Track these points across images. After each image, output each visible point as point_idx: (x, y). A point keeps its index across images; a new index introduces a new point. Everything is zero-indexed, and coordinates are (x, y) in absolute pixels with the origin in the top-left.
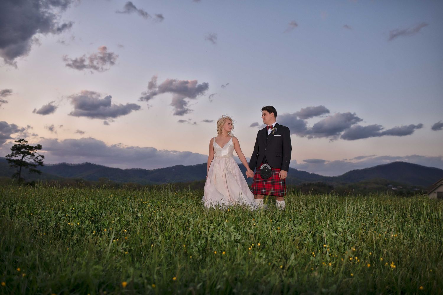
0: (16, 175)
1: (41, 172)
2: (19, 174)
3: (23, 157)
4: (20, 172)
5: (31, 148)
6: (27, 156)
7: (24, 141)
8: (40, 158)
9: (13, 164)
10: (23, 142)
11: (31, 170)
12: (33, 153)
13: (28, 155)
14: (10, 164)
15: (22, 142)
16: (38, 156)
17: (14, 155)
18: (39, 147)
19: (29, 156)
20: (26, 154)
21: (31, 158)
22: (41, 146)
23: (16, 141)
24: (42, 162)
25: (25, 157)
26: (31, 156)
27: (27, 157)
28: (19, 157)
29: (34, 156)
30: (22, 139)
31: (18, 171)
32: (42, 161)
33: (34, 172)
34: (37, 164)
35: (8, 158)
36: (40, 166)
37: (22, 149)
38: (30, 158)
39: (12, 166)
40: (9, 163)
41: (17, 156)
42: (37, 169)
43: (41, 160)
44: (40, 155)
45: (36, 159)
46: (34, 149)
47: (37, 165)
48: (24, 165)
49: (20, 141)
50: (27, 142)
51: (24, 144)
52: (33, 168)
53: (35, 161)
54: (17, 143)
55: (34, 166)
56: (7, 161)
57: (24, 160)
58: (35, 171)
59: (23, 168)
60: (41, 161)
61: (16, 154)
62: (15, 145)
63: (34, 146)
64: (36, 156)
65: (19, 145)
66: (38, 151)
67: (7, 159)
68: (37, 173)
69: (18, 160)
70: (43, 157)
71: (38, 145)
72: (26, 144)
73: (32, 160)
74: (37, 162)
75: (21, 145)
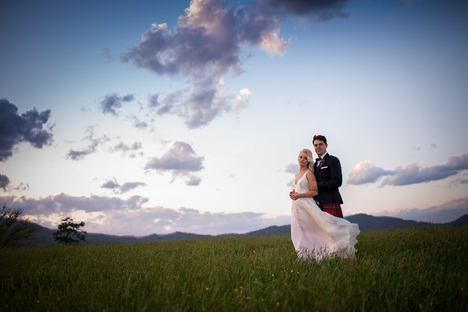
3: (68, 234)
5: (76, 226)
7: (69, 219)
8: (83, 234)
9: (59, 240)
12: (76, 230)
15: (68, 220)
16: (81, 233)
17: (60, 233)
18: (82, 224)
19: (73, 233)
20: (70, 232)
22: (84, 223)
23: (63, 220)
24: (84, 238)
26: (74, 233)
27: (72, 234)
28: (64, 234)
29: (77, 232)
30: (68, 217)
34: (79, 239)
36: (83, 241)
37: (67, 227)
38: (73, 235)
40: (56, 240)
41: (62, 234)
43: (83, 236)
44: (83, 232)
45: (79, 235)
46: (78, 226)
47: (79, 241)
49: (66, 220)
50: (72, 220)
51: (70, 222)
53: (77, 237)
54: (64, 222)
55: (77, 241)
56: (54, 239)
57: (68, 236)
62: (62, 224)
63: (78, 224)
64: (79, 233)
65: (66, 223)
66: (81, 228)
67: (54, 237)
69: (64, 237)
70: (86, 233)
71: (82, 222)
72: (71, 222)
73: (75, 236)
74: (79, 238)
75: (67, 223)
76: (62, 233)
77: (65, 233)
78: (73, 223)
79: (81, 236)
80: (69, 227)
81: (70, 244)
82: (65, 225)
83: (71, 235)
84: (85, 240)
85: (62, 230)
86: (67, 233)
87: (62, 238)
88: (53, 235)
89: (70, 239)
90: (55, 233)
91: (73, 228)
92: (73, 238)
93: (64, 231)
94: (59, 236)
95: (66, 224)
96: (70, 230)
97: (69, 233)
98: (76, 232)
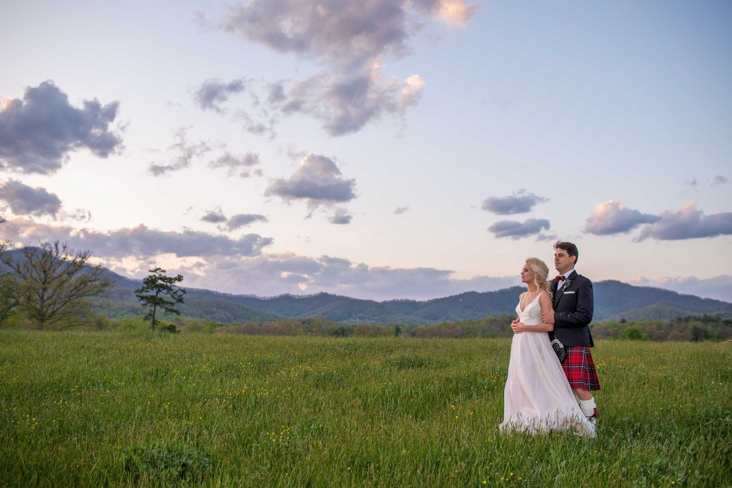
0: (149, 317)
1: (180, 312)
2: (151, 315)
3: (157, 293)
4: (154, 312)
5: (170, 280)
6: (162, 291)
7: (160, 270)
8: (180, 293)
9: (145, 301)
10: (160, 272)
11: (167, 310)
12: (170, 287)
13: (163, 289)
14: (142, 302)
15: (158, 271)
16: (178, 291)
17: (146, 290)
18: (180, 279)
19: (165, 291)
20: (161, 289)
21: (168, 293)
22: (182, 277)
23: (150, 271)
24: (183, 298)
25: (160, 292)
26: (167, 291)
28: (152, 293)
29: (172, 290)
30: (158, 267)
31: (151, 311)
32: (183, 296)
33: (170, 312)
34: (174, 301)
35: (138, 294)
36: (180, 303)
37: (157, 281)
38: (166, 294)
39: (144, 305)
40: (140, 300)
41: (149, 292)
42: (175, 308)
43: (180, 296)
44: (180, 290)
45: (174, 295)
46: (173, 281)
47: (174, 303)
48: (158, 304)
49: (155, 271)
50: (164, 271)
51: (161, 275)
52: (170, 307)
53: (173, 297)
54: (152, 274)
55: (172, 304)
56: (138, 298)
57: (159, 296)
58: (172, 311)
59: (158, 308)
60: (181, 298)
61: (148, 289)
62: (149, 276)
63: (173, 277)
64: (174, 291)
66: (177, 284)
67: (138, 296)
68: (175, 314)
69: (152, 297)
70: (184, 291)
71: (179, 276)
72: (163, 274)
73: (169, 296)
74: (175, 298)
75: (157, 275)
76: (149, 290)
77: (153, 290)
78: (165, 276)
79: (178, 295)
80: (160, 282)
81: (161, 306)
82: (154, 278)
83: (164, 295)
84: (183, 303)
85: (149, 286)
86: (157, 290)
87: (149, 297)
88: (136, 292)
89: (161, 299)
90: (138, 289)
91: (165, 283)
92: (164, 299)
93: (152, 288)
94: (144, 294)
95: (156, 277)
96: (162, 286)
97: (159, 291)
98: (169, 289)
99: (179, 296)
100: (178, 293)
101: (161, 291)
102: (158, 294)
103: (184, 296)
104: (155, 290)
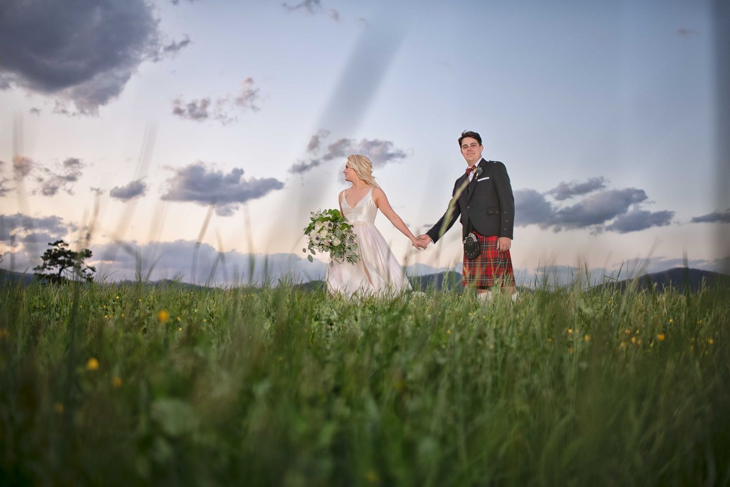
3: (61, 270)
5: (75, 255)
10: (61, 245)
12: (78, 264)
13: (69, 266)
15: (59, 245)
18: (87, 254)
19: (71, 269)
20: (66, 265)
21: (74, 271)
22: (91, 252)
26: (74, 269)
27: (67, 270)
28: (55, 270)
29: (80, 267)
30: (59, 240)
34: (83, 280)
38: (72, 272)
46: (79, 256)
49: (56, 244)
50: (67, 245)
51: (63, 249)
53: (81, 276)
54: (52, 247)
60: (90, 277)
61: (51, 265)
62: (48, 250)
63: (79, 252)
64: (82, 269)
66: (86, 260)
71: (87, 251)
72: (67, 249)
73: (75, 274)
75: (58, 249)
76: (52, 267)
77: (57, 267)
78: (70, 251)
79: (87, 273)
80: (61, 258)
82: (54, 253)
85: (50, 262)
86: (61, 267)
90: (39, 266)
91: (69, 260)
92: (69, 278)
93: (55, 265)
94: (46, 272)
95: (57, 252)
97: (63, 268)
99: (88, 275)
100: (86, 271)
101: (65, 268)
102: (62, 272)
103: (94, 275)
104: (59, 267)
